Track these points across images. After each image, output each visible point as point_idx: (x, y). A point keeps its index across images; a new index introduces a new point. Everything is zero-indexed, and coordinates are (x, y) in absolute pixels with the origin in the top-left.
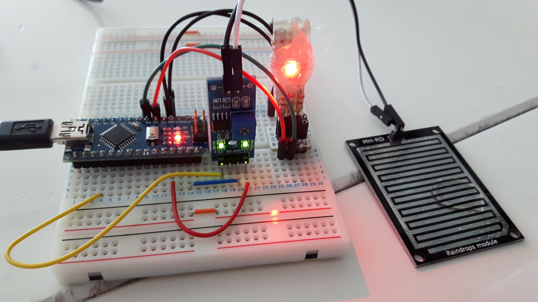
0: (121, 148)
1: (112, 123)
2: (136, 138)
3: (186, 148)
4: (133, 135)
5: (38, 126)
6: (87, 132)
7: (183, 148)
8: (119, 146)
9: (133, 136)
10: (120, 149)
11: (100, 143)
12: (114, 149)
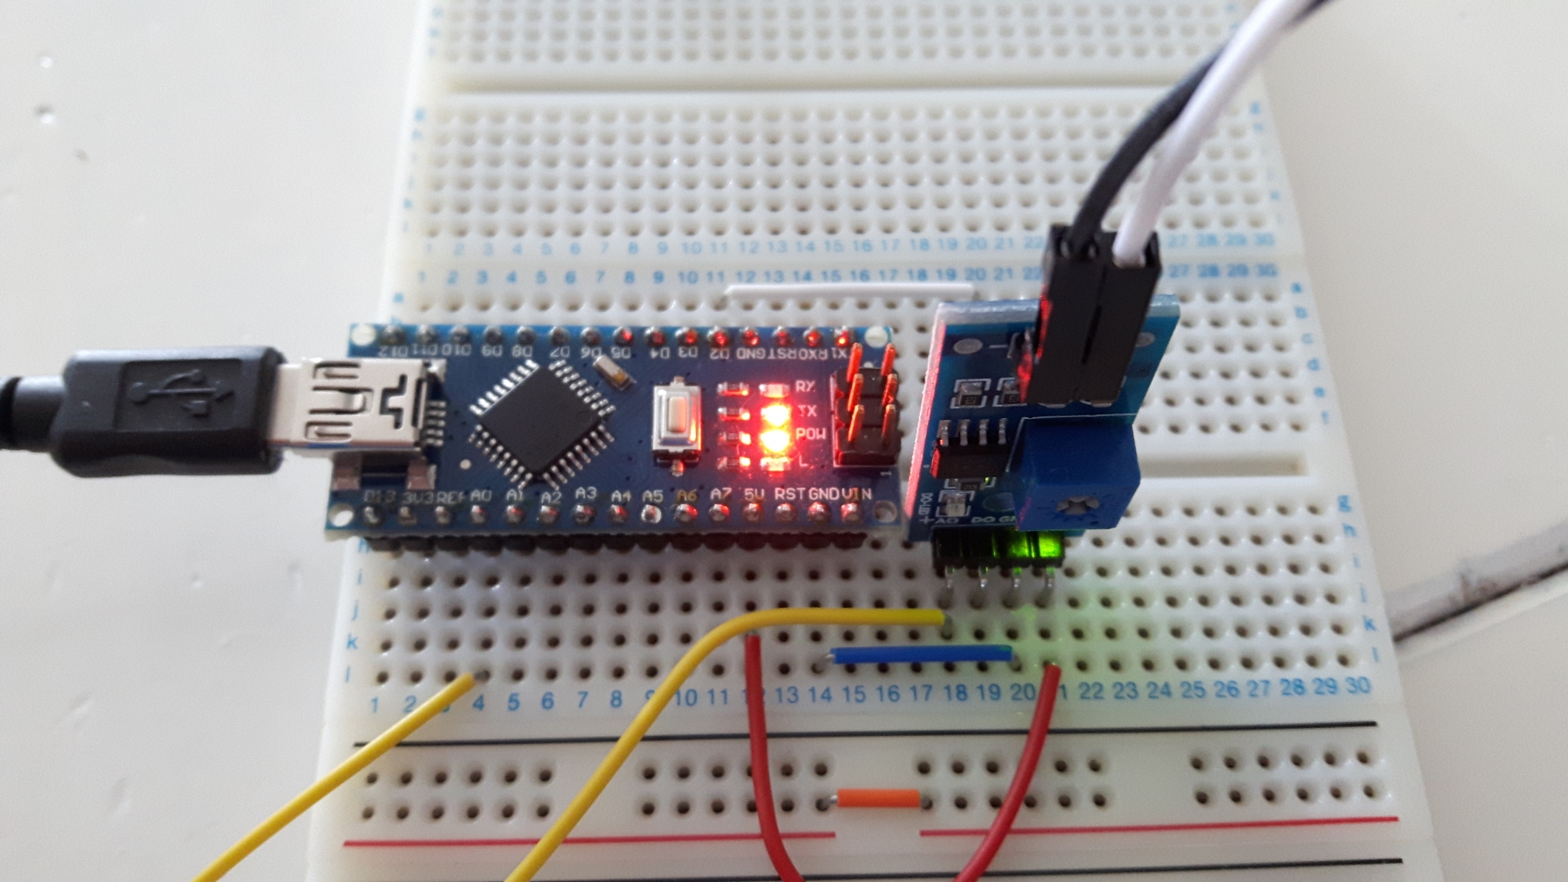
0: (553, 484)
1: (518, 351)
2: (613, 435)
3: (806, 493)
4: (599, 421)
5: (216, 386)
6: (414, 422)
7: (797, 494)
8: (546, 476)
9: (601, 428)
10: (551, 490)
11: (474, 454)
12: (525, 489)
